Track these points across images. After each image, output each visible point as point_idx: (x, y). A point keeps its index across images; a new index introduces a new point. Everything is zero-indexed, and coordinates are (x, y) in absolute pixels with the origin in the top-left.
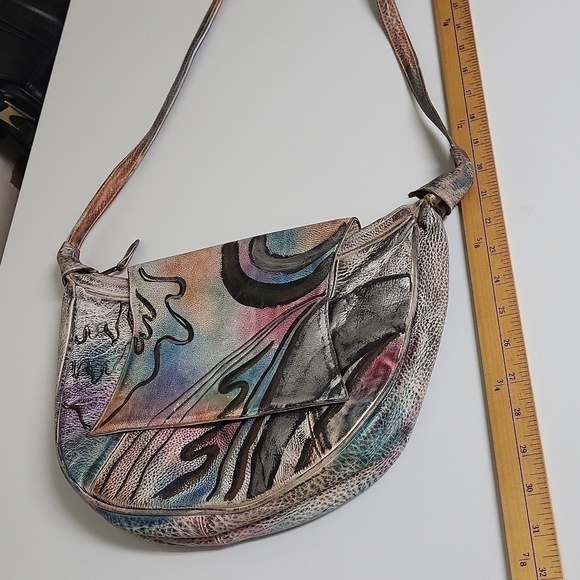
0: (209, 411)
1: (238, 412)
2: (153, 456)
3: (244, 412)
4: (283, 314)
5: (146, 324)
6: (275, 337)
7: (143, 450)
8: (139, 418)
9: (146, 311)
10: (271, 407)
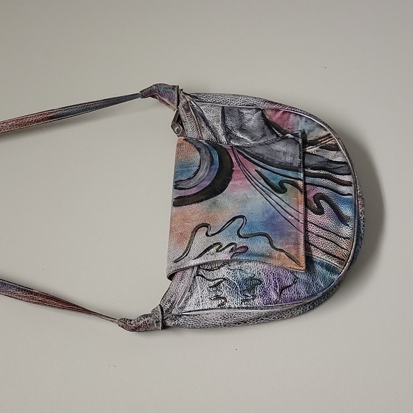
0: (297, 197)
1: (300, 183)
2: (324, 229)
3: (301, 180)
4: (239, 166)
5: (224, 249)
6: (253, 169)
7: (318, 236)
8: (297, 239)
9: (213, 250)
10: (299, 166)
